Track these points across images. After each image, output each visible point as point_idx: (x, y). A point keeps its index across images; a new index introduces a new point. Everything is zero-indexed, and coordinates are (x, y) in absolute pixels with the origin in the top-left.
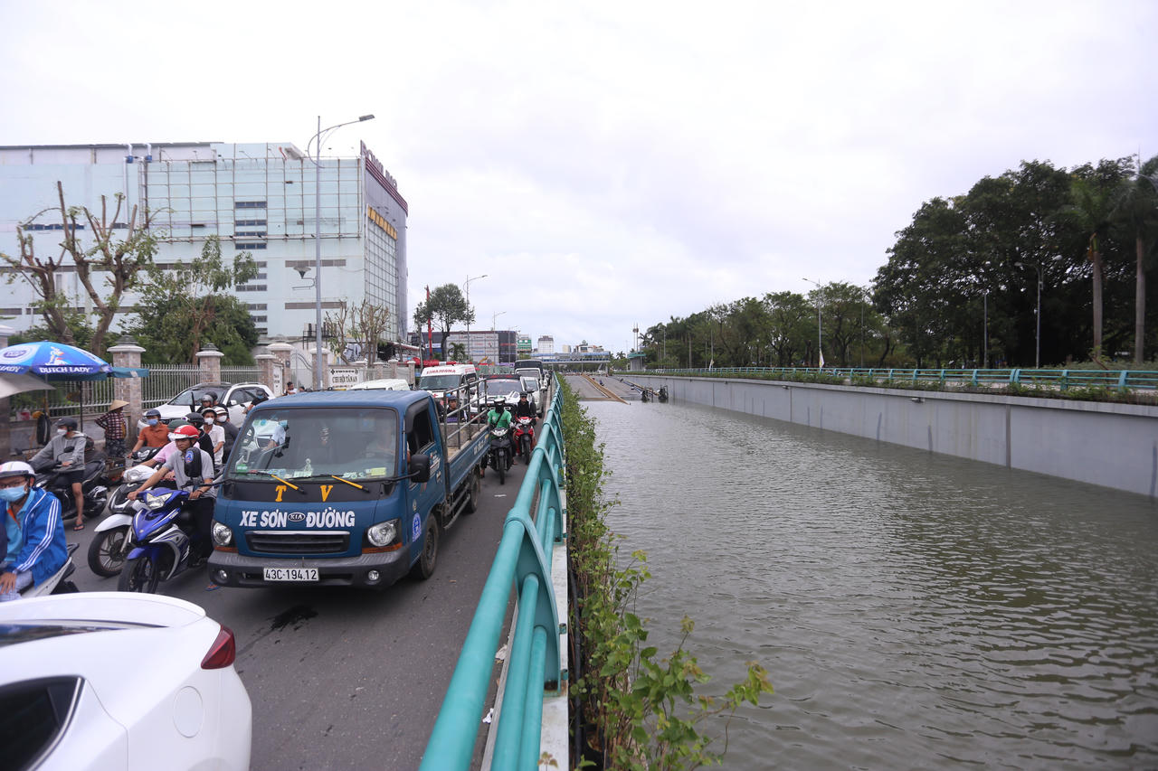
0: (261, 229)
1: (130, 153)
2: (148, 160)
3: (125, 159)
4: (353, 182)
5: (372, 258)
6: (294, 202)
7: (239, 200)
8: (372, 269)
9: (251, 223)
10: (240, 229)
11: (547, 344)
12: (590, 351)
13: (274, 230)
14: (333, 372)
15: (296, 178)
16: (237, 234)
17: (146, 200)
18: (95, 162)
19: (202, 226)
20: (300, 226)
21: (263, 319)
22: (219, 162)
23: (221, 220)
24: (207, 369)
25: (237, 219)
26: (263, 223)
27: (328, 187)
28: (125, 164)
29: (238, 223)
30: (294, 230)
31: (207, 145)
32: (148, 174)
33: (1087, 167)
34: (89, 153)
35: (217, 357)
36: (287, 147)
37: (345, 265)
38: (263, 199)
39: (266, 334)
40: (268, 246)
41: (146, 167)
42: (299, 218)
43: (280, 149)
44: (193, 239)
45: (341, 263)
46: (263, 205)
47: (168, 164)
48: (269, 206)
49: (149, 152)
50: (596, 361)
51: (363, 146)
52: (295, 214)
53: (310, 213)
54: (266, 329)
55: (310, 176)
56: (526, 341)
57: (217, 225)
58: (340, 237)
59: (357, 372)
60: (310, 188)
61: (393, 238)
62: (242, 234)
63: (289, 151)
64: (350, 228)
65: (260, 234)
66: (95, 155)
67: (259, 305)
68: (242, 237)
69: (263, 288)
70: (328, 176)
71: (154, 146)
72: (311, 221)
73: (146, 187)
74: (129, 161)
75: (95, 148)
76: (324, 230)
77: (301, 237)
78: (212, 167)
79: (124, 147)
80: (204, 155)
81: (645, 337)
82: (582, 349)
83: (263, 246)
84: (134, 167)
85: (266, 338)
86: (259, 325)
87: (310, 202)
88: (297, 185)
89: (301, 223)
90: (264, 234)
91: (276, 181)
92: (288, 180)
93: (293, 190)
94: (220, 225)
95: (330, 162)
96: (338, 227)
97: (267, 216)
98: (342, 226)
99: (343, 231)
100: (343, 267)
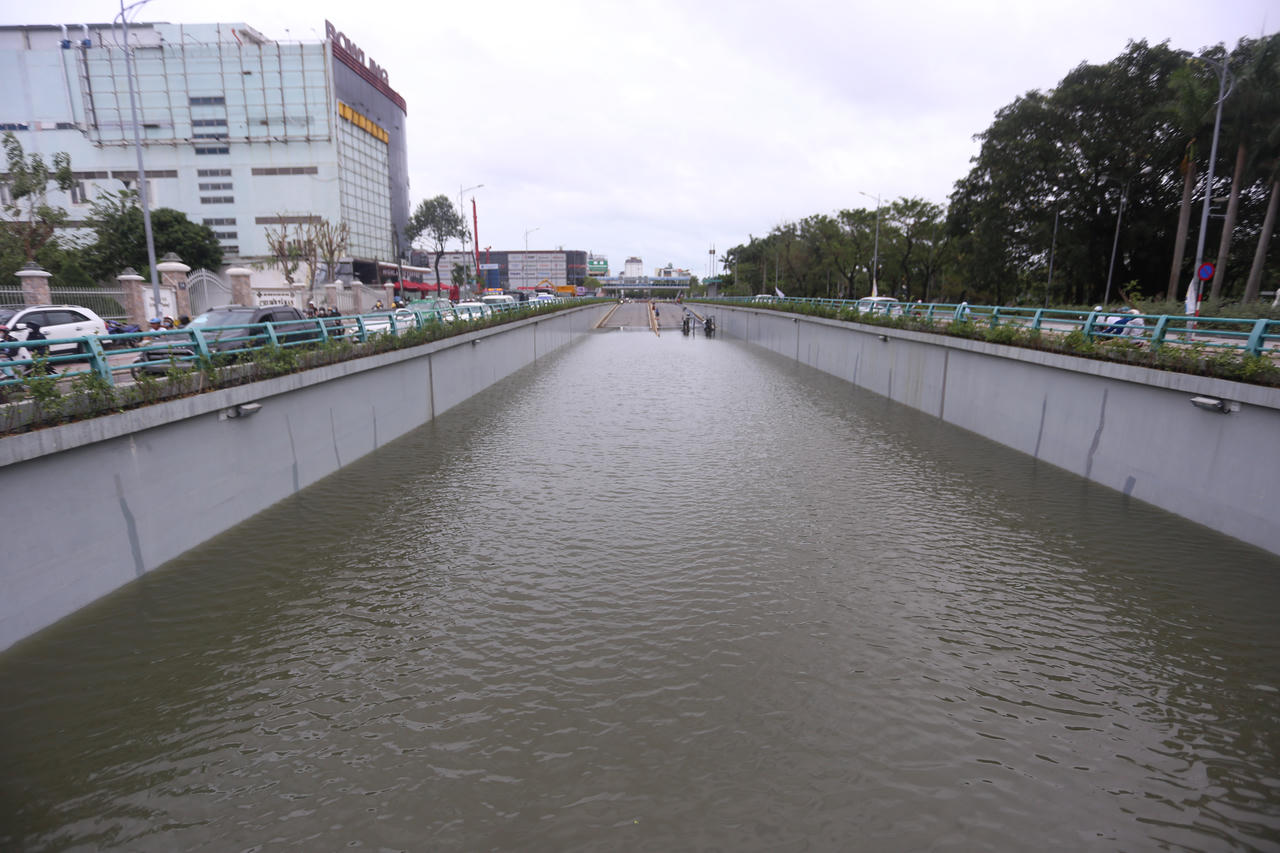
0: (221, 130)
1: (65, 36)
2: (86, 45)
3: (60, 44)
4: (320, 73)
5: (350, 165)
6: (256, 99)
7: (194, 94)
8: (350, 177)
9: (210, 123)
10: (198, 130)
11: (635, 266)
12: (674, 276)
13: (236, 131)
14: (260, 295)
15: (255, 68)
16: (196, 136)
17: (91, 96)
18: (29, 48)
19: (154, 127)
20: (265, 127)
21: (233, 235)
22: (166, 47)
23: (176, 120)
24: (31, 291)
25: (194, 118)
26: (223, 123)
27: (292, 80)
28: (60, 50)
29: (196, 123)
30: (259, 132)
31: (148, 26)
32: (89, 62)
33: (1219, 49)
34: (20, 36)
35: (43, 277)
36: (242, 28)
37: (317, 173)
38: (218, 94)
39: (238, 252)
40: (231, 150)
41: (84, 54)
42: (262, 116)
43: (233, 31)
44: (148, 142)
45: (313, 171)
46: (220, 101)
47: (109, 51)
48: (228, 101)
49: (86, 35)
50: (673, 287)
51: (329, 27)
52: (257, 113)
53: (275, 112)
54: (237, 247)
55: (271, 66)
56: (602, 263)
57: (172, 125)
58: (308, 140)
59: (293, 295)
60: (272, 80)
61: (382, 141)
62: (201, 136)
63: (244, 34)
64: (319, 129)
65: (218, 137)
66: (27, 38)
67: (227, 220)
68: (200, 140)
69: (230, 200)
70: (291, 65)
71: (92, 27)
72: (276, 121)
73: (88, 78)
74: (66, 45)
75: (28, 30)
76: (295, 131)
77: (265, 140)
78: (158, 54)
79: (57, 29)
80: (147, 39)
81: (727, 261)
82: (665, 272)
83: (225, 151)
84: (70, 53)
85: (238, 257)
86: (224, 243)
87: (274, 98)
88: (256, 76)
89: (265, 123)
90: (225, 136)
91: (233, 70)
92: (245, 70)
93: (253, 83)
94: (176, 126)
95: (290, 47)
96: (306, 128)
97: (227, 115)
98: (311, 127)
99: (311, 133)
100: (315, 176)
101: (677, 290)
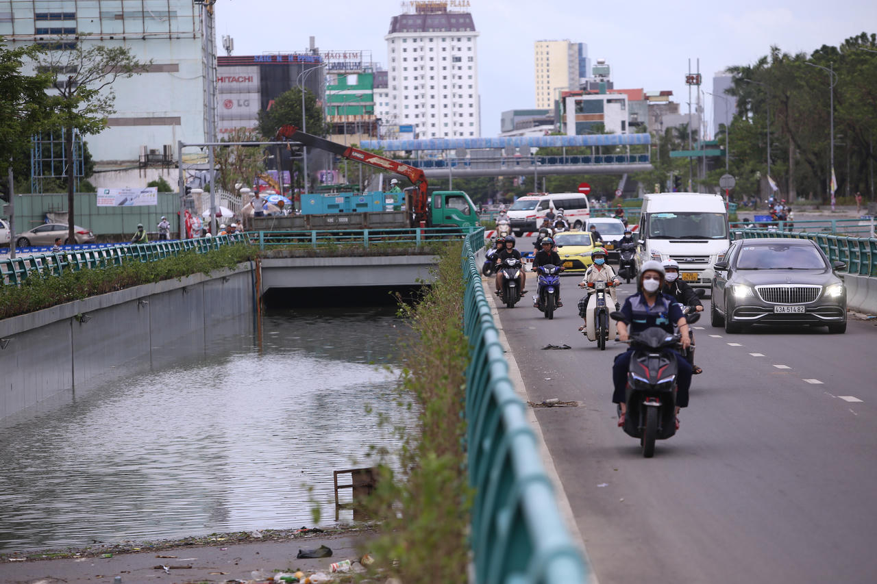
0: (69, 24)
9: (56, 17)
10: (43, 24)
13: (86, 26)
16: (39, 31)
20: (120, 22)
23: (17, 14)
25: (38, 11)
26: (71, 16)
29: (39, 17)
30: (112, 27)
37: (177, 70)
40: (79, 47)
42: (118, 10)
45: (173, 68)
52: (112, 6)
53: (132, 5)
56: (352, 80)
57: (12, 20)
58: (170, 37)
62: (46, 31)
64: (182, 26)
68: (45, 36)
72: (133, 15)
76: (153, 27)
77: (121, 35)
83: (72, 47)
89: (121, 17)
90: (72, 31)
94: (17, 20)
96: (167, 24)
97: (76, 8)
98: (173, 22)
99: (174, 29)
100: (175, 74)
101: (618, 175)
